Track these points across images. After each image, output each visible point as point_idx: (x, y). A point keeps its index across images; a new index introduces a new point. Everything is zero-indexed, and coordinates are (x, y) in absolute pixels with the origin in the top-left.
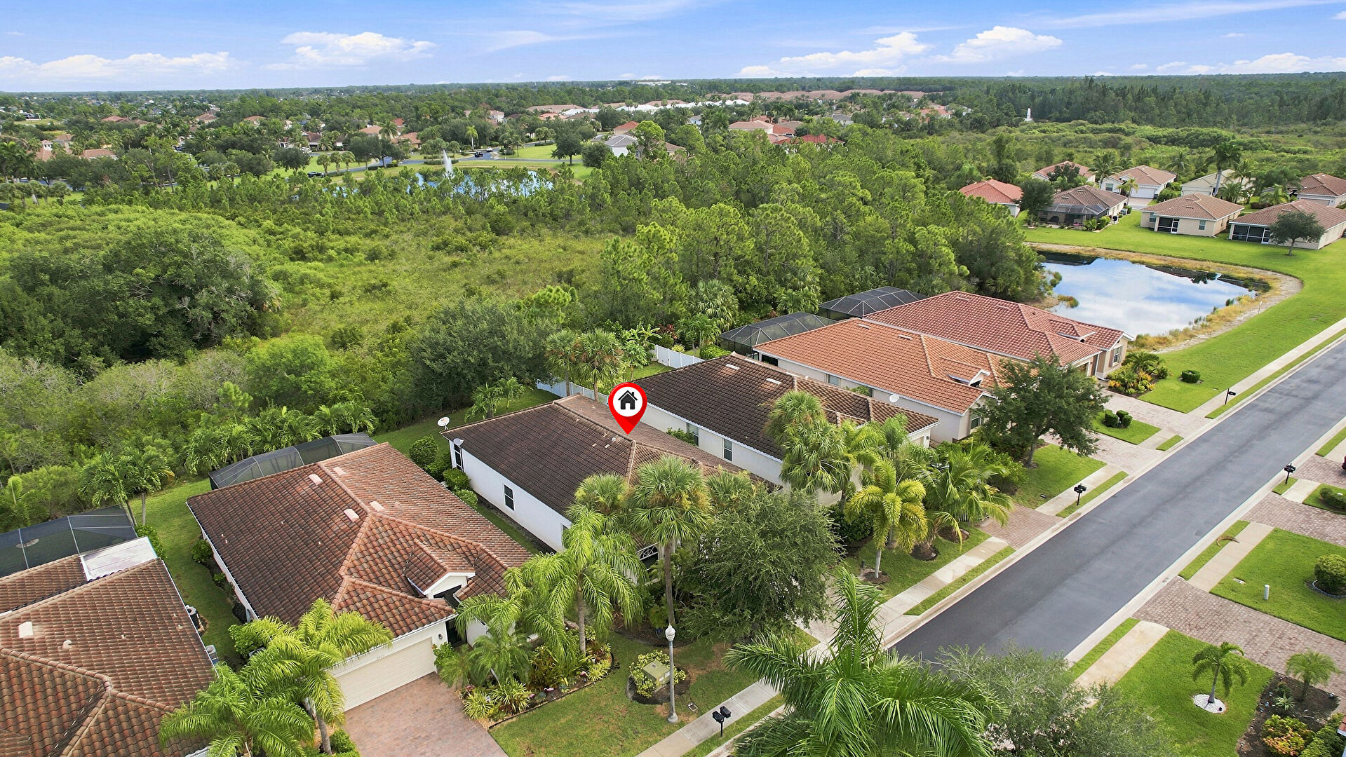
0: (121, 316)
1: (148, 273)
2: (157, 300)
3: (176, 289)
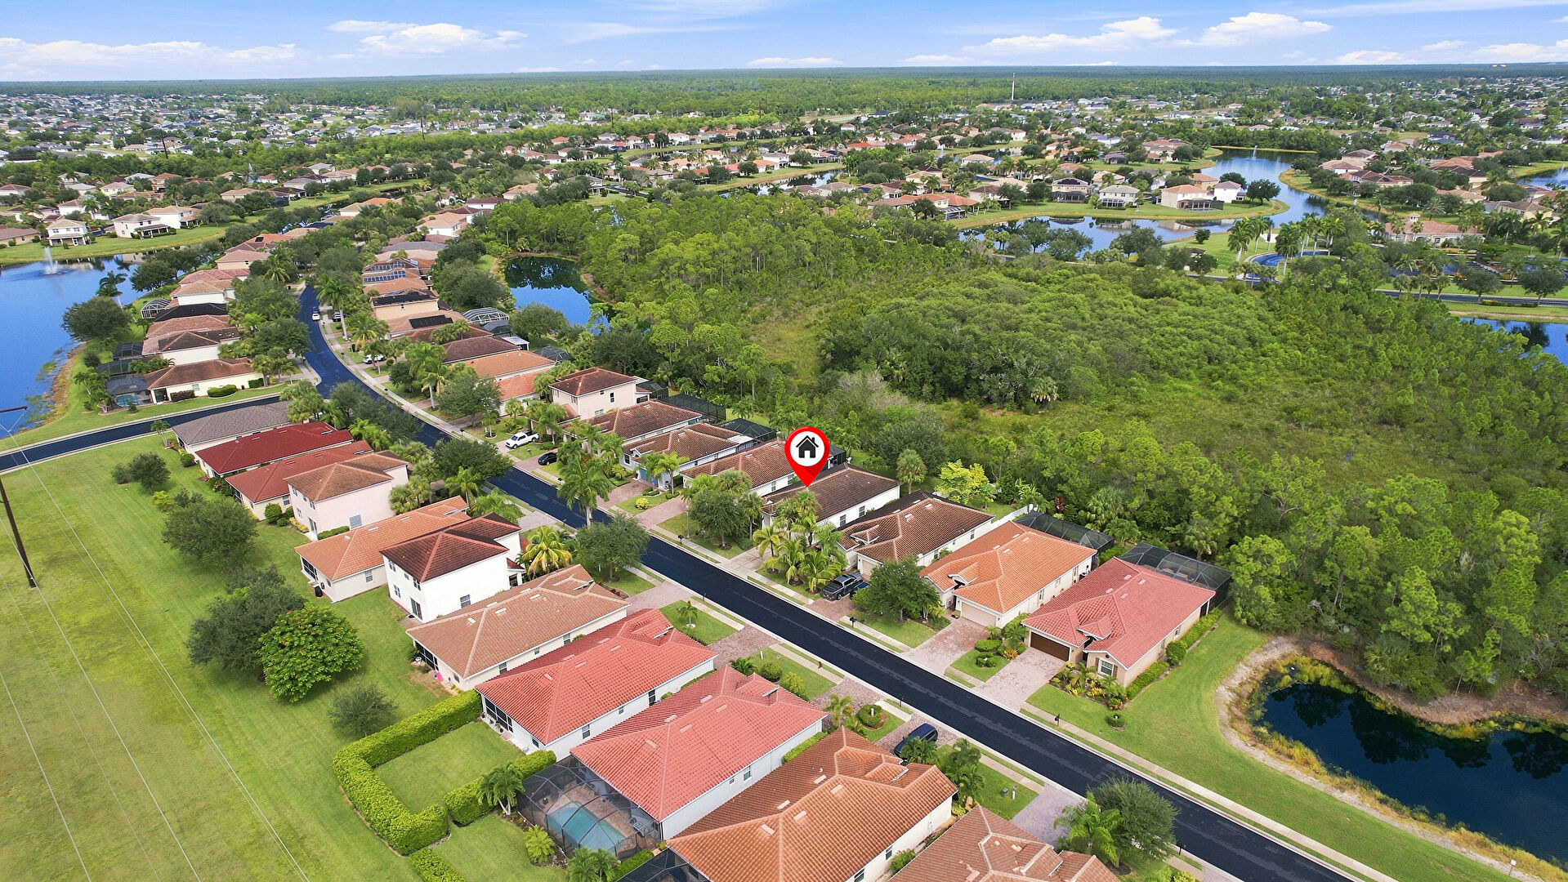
0: (949, 372)
2: (974, 371)
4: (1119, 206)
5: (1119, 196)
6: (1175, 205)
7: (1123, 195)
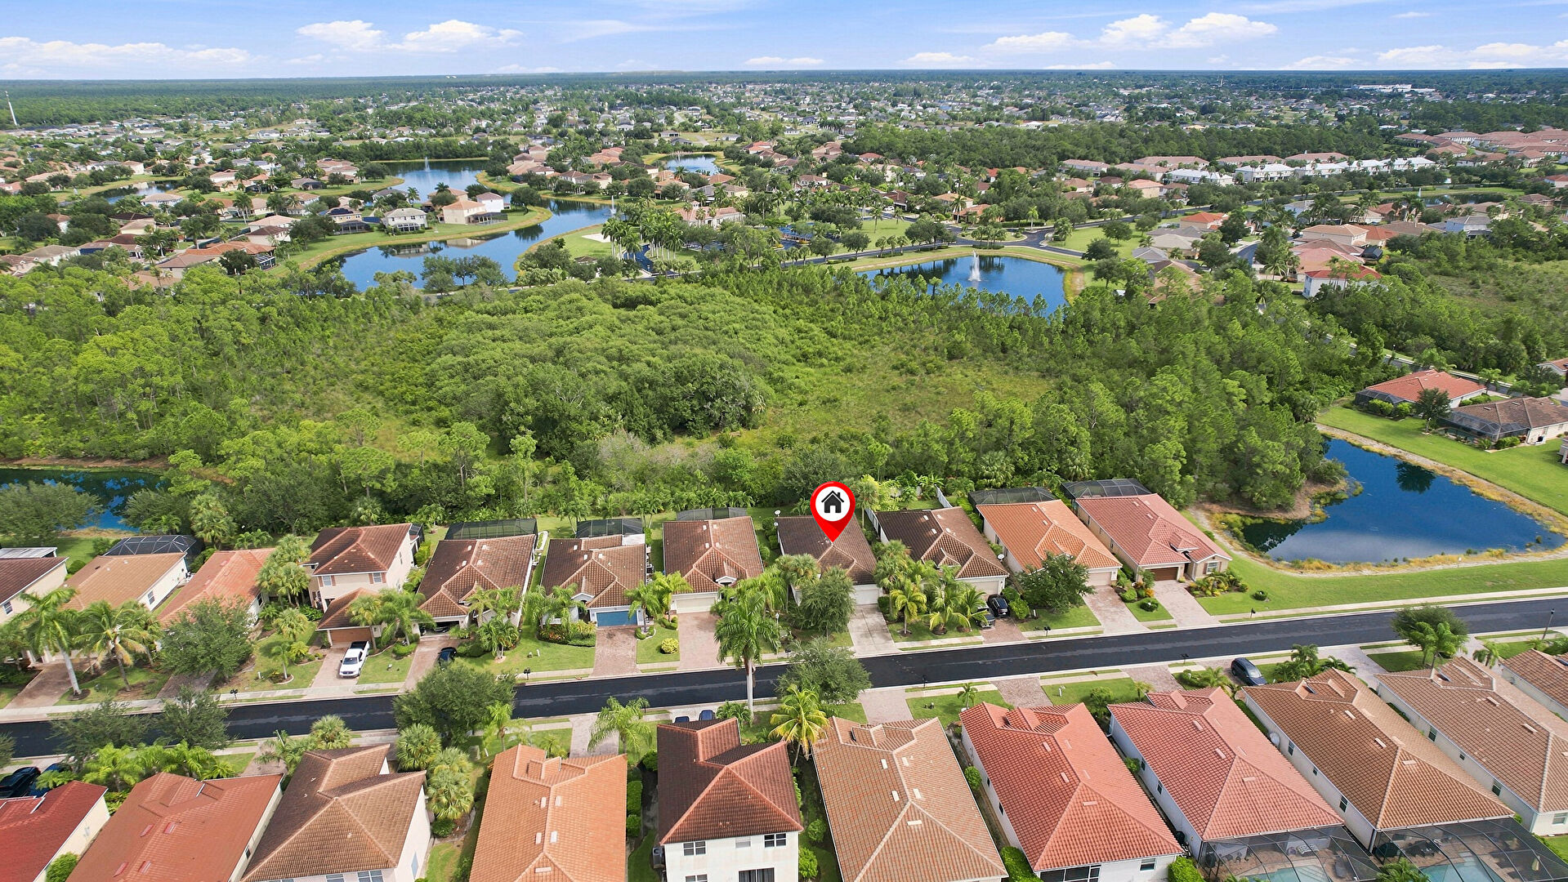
0: (676, 410)
1: (691, 387)
2: (695, 402)
3: (704, 397)
4: (414, 229)
5: (409, 219)
6: (464, 222)
7: (413, 218)
